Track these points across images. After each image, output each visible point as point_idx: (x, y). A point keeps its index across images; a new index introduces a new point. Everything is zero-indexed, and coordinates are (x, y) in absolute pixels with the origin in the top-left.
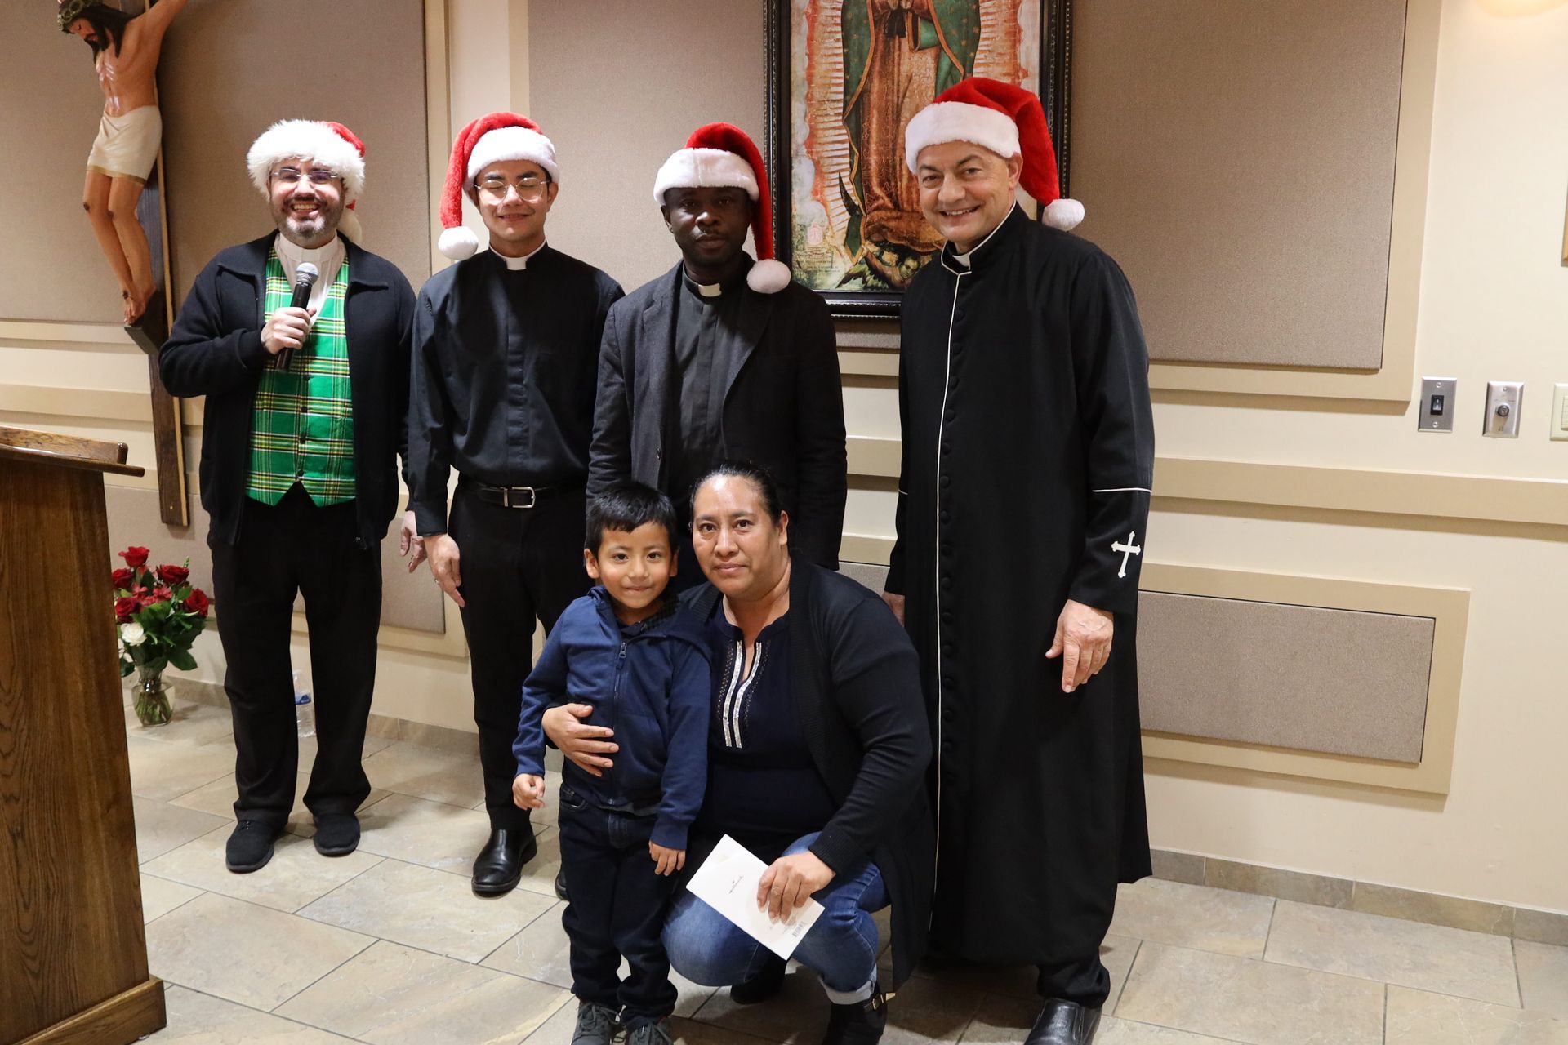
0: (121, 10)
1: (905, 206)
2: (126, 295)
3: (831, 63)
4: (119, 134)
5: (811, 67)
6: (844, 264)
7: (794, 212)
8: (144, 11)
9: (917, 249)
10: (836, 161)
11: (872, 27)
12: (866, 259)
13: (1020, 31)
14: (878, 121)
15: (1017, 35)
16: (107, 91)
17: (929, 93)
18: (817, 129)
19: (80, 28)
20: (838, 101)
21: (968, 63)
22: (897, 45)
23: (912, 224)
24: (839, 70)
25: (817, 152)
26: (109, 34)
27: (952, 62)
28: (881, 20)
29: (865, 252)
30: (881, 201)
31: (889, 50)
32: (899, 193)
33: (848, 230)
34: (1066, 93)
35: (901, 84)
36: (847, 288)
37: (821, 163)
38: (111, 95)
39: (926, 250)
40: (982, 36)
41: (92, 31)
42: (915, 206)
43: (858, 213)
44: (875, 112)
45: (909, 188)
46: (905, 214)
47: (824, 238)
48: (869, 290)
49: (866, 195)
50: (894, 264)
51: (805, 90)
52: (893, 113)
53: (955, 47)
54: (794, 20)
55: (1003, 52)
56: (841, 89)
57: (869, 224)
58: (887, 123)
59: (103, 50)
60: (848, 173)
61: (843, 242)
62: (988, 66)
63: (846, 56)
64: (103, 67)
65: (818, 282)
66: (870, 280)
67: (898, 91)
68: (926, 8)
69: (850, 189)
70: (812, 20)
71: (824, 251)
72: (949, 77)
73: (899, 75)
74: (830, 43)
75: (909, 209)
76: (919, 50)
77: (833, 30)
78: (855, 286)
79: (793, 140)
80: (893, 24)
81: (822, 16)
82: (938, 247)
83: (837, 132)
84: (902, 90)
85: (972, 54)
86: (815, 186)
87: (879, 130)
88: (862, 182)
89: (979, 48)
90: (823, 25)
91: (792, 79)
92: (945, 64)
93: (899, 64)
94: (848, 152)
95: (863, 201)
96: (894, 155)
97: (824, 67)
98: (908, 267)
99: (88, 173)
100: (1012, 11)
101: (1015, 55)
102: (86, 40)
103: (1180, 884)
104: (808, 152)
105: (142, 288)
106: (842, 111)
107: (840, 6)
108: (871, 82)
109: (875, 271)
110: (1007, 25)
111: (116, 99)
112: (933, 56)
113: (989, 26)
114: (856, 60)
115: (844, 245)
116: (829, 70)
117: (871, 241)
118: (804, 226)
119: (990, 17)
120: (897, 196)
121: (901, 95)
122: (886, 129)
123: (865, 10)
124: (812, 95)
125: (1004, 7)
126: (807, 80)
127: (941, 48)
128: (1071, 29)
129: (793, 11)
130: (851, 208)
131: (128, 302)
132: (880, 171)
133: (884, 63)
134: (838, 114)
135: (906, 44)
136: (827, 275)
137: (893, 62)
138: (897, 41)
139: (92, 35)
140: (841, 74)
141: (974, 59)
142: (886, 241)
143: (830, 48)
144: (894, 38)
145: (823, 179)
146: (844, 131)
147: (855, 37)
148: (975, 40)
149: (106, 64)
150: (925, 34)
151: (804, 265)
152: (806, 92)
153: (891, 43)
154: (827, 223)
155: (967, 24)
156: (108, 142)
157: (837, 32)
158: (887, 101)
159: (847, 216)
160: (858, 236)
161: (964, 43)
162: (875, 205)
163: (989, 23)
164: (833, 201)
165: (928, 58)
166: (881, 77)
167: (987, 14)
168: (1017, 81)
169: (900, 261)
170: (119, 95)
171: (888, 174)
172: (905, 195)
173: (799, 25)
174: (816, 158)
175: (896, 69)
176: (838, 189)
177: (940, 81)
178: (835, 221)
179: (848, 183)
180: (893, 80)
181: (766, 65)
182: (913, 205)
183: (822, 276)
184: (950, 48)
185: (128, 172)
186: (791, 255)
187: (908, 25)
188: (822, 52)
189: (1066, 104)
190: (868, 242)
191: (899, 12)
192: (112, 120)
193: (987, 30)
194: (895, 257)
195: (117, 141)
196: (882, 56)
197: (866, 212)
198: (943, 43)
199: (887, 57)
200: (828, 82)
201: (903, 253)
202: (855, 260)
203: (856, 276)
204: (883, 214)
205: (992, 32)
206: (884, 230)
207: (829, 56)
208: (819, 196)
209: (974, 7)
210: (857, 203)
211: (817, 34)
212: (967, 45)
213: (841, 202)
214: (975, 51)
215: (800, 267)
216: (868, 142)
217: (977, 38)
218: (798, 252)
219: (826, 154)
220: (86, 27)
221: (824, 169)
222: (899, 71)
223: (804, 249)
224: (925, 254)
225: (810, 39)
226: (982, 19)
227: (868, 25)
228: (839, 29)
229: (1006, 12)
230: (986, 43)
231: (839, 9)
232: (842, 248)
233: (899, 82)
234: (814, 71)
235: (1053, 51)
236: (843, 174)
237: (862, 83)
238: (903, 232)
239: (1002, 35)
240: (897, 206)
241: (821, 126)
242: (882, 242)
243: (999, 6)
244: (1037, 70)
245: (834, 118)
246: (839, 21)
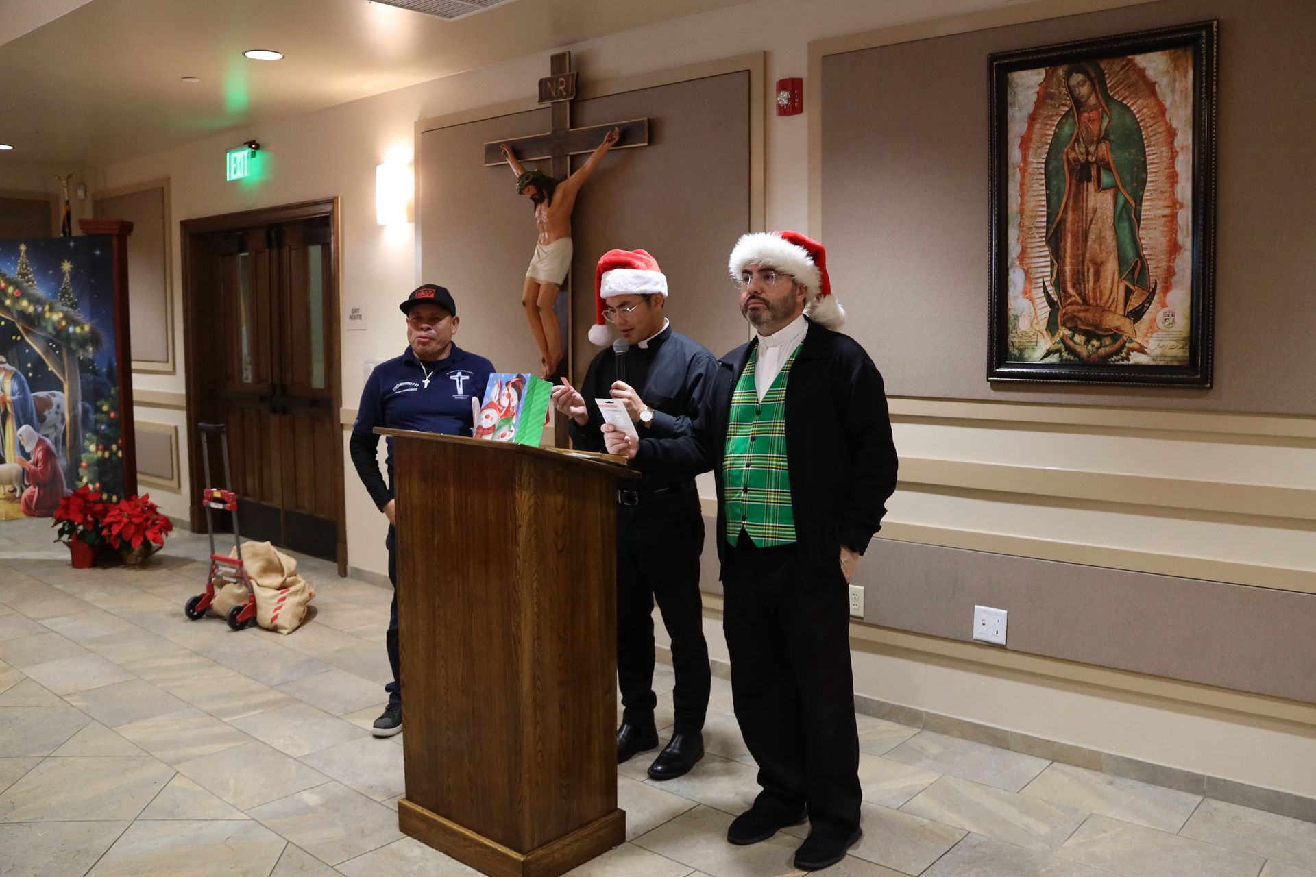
0: (552, 176)
1: (1091, 302)
2: (544, 361)
3: (1037, 201)
4: (547, 257)
5: (1022, 204)
6: (1045, 344)
7: (1009, 306)
8: (566, 178)
9: (1100, 332)
10: (1040, 270)
11: (1067, 176)
12: (1062, 340)
13: (1177, 175)
14: (1071, 241)
15: (1175, 178)
16: (541, 229)
17: (1109, 221)
18: (1027, 248)
19: (529, 190)
20: (1043, 227)
21: (1138, 200)
22: (1085, 187)
23: (1096, 315)
24: (1043, 206)
25: (1027, 264)
26: (545, 192)
27: (1126, 199)
28: (1073, 170)
29: (1061, 335)
30: (1073, 299)
31: (1080, 192)
32: (1087, 292)
33: (1049, 319)
34: (1212, 219)
35: (1088, 215)
36: (1048, 360)
37: (1030, 271)
38: (544, 231)
39: (1106, 334)
40: (1149, 179)
41: (535, 192)
42: (1098, 302)
43: (1056, 307)
44: (1069, 235)
45: (1094, 289)
46: (1091, 308)
47: (1032, 325)
48: (1064, 362)
49: (1062, 294)
50: (1083, 343)
51: (1018, 221)
52: (1083, 236)
53: (1128, 188)
54: (1010, 171)
55: (1164, 191)
56: (1045, 219)
57: (1065, 314)
58: (1078, 242)
59: (541, 203)
60: (1049, 278)
61: (1045, 327)
62: (1153, 201)
63: (1048, 196)
64: (540, 214)
65: (1026, 356)
66: (1065, 355)
67: (1086, 220)
68: (1106, 160)
69: (1051, 290)
70: (1023, 171)
71: (1031, 334)
72: (1124, 209)
73: (1086, 209)
74: (1036, 187)
75: (1095, 304)
76: (1102, 190)
77: (1038, 178)
78: (1054, 359)
79: (1009, 256)
80: (1083, 173)
81: (1030, 170)
82: (1117, 332)
83: (1042, 249)
84: (1089, 219)
85: (1141, 193)
86: (1025, 287)
87: (1072, 248)
88: (1059, 283)
89: (1146, 188)
90: (1031, 174)
91: (1009, 212)
92: (1121, 200)
93: (1087, 201)
94: (1049, 263)
95: (1060, 298)
96: (1083, 265)
97: (1032, 204)
98: (1093, 346)
99: (526, 281)
100: (1171, 161)
101: (1174, 194)
102: (531, 198)
103: (1300, 821)
104: (1020, 264)
105: (556, 355)
106: (1044, 234)
107: (1044, 161)
108: (1067, 214)
109: (1068, 348)
110: (1166, 171)
111: (546, 234)
112: (1112, 194)
113: (1154, 172)
114: (1056, 198)
115: (1046, 330)
116: (1036, 206)
117: (1066, 327)
118: (1017, 316)
119: (1154, 166)
120: (1085, 294)
121: (1088, 223)
122: (1078, 248)
123: (1062, 163)
124: (1023, 224)
125: (1165, 159)
126: (1020, 213)
127: (1118, 189)
128: (1216, 173)
129: (1009, 165)
130: (1051, 302)
131: (545, 366)
132: (1073, 277)
133: (1075, 202)
134: (1043, 237)
135: (1092, 186)
136: (1034, 351)
137: (1083, 199)
138: (1085, 185)
139: (536, 194)
140: (1045, 209)
141: (1142, 195)
142: (1077, 327)
143: (1034, 190)
144: (1083, 183)
145: (1031, 283)
146: (1047, 249)
147: (1055, 182)
148: (1143, 183)
149: (542, 212)
150: (1106, 179)
151: (1017, 344)
152: (1018, 222)
153: (1081, 186)
154: (1033, 314)
155: (1137, 171)
156: (540, 261)
157: (1041, 179)
158: (1078, 227)
159: (1048, 309)
160: (1057, 323)
161: (1135, 185)
162: (1069, 301)
163: (1154, 170)
164: (1039, 298)
165: (1108, 197)
166: (1074, 210)
167: (1152, 164)
168: (1175, 211)
169: (1087, 342)
170: (549, 231)
171: (1078, 279)
172: (1091, 294)
173: (1014, 174)
174: (1026, 268)
175: (1085, 204)
176: (1042, 290)
177: (1118, 213)
178: (1039, 313)
179: (1049, 286)
180: (1083, 213)
181: (990, 203)
182: (1097, 301)
183: (1029, 352)
184: (1124, 187)
185: (550, 281)
186: (1007, 337)
187: (1094, 173)
188: (1031, 193)
189: (1212, 226)
190: (1063, 328)
191: (1087, 164)
192: (543, 247)
193: (1152, 175)
194: (1083, 338)
195: (545, 261)
196: (1074, 195)
197: (1062, 305)
198: (1120, 185)
199: (1078, 196)
200: (1035, 214)
201: (1089, 336)
202: (1054, 340)
203: (1054, 352)
204: (1075, 307)
205: (1156, 177)
206: (1076, 319)
207: (1036, 196)
208: (1028, 295)
209: (1143, 159)
210: (1055, 300)
211: (1026, 181)
212: (1137, 187)
213: (1044, 299)
214: (1143, 191)
215: (1013, 345)
216: (1064, 256)
217: (1145, 181)
218: (1013, 335)
219: (1033, 265)
220: (532, 190)
221: (1032, 276)
222: (1087, 205)
223: (1017, 333)
224: (1106, 336)
225: (1022, 184)
226: (1148, 167)
227: (1064, 174)
228: (1043, 177)
229: (1166, 163)
230: (1151, 184)
231: (1043, 163)
232: (1044, 332)
233: (1087, 213)
234: (1025, 207)
235: (1202, 189)
236: (1045, 279)
237: (1060, 215)
238: (1089, 321)
239: (1164, 178)
240: (1085, 302)
241: (1030, 245)
242: (1074, 327)
243: (1161, 158)
244: (1190, 203)
245: (1040, 240)
246: (1043, 171)
